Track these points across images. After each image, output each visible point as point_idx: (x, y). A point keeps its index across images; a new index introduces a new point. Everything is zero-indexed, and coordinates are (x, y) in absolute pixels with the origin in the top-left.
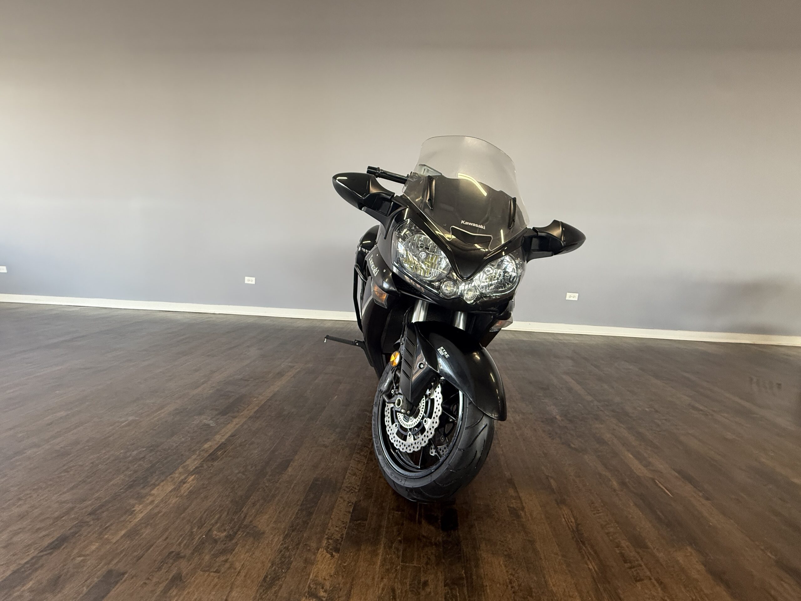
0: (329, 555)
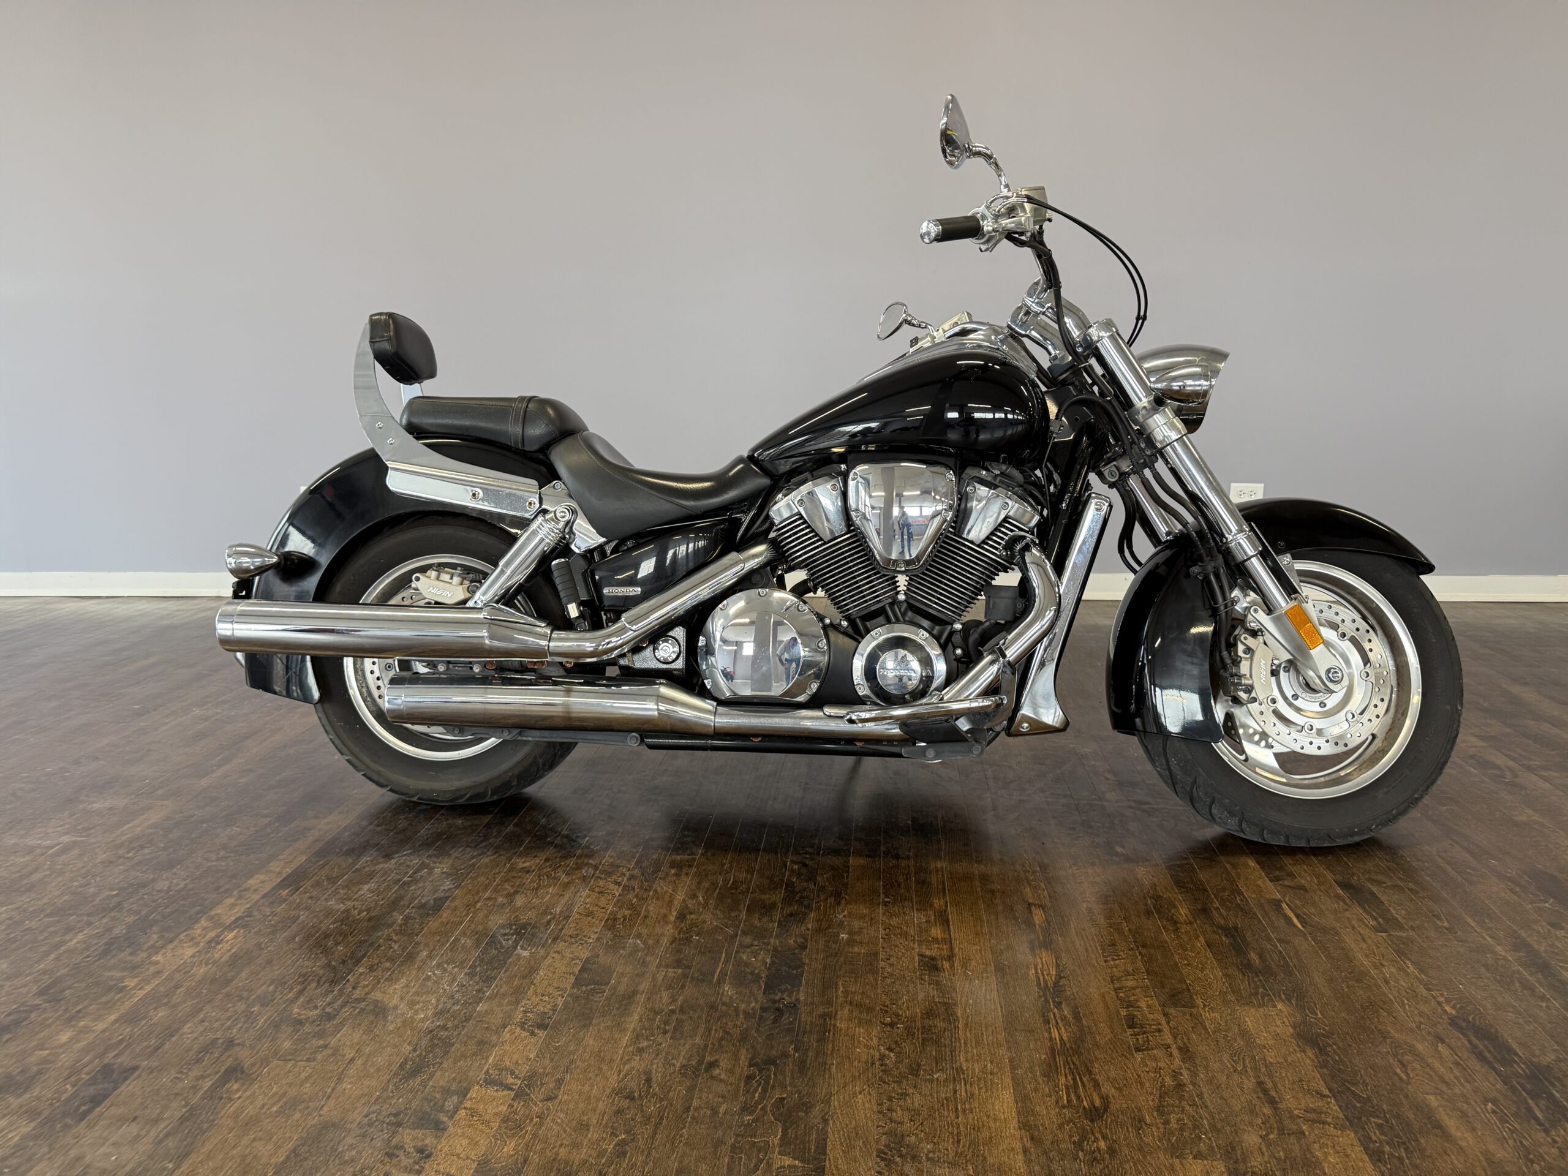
0: (526, 1034)
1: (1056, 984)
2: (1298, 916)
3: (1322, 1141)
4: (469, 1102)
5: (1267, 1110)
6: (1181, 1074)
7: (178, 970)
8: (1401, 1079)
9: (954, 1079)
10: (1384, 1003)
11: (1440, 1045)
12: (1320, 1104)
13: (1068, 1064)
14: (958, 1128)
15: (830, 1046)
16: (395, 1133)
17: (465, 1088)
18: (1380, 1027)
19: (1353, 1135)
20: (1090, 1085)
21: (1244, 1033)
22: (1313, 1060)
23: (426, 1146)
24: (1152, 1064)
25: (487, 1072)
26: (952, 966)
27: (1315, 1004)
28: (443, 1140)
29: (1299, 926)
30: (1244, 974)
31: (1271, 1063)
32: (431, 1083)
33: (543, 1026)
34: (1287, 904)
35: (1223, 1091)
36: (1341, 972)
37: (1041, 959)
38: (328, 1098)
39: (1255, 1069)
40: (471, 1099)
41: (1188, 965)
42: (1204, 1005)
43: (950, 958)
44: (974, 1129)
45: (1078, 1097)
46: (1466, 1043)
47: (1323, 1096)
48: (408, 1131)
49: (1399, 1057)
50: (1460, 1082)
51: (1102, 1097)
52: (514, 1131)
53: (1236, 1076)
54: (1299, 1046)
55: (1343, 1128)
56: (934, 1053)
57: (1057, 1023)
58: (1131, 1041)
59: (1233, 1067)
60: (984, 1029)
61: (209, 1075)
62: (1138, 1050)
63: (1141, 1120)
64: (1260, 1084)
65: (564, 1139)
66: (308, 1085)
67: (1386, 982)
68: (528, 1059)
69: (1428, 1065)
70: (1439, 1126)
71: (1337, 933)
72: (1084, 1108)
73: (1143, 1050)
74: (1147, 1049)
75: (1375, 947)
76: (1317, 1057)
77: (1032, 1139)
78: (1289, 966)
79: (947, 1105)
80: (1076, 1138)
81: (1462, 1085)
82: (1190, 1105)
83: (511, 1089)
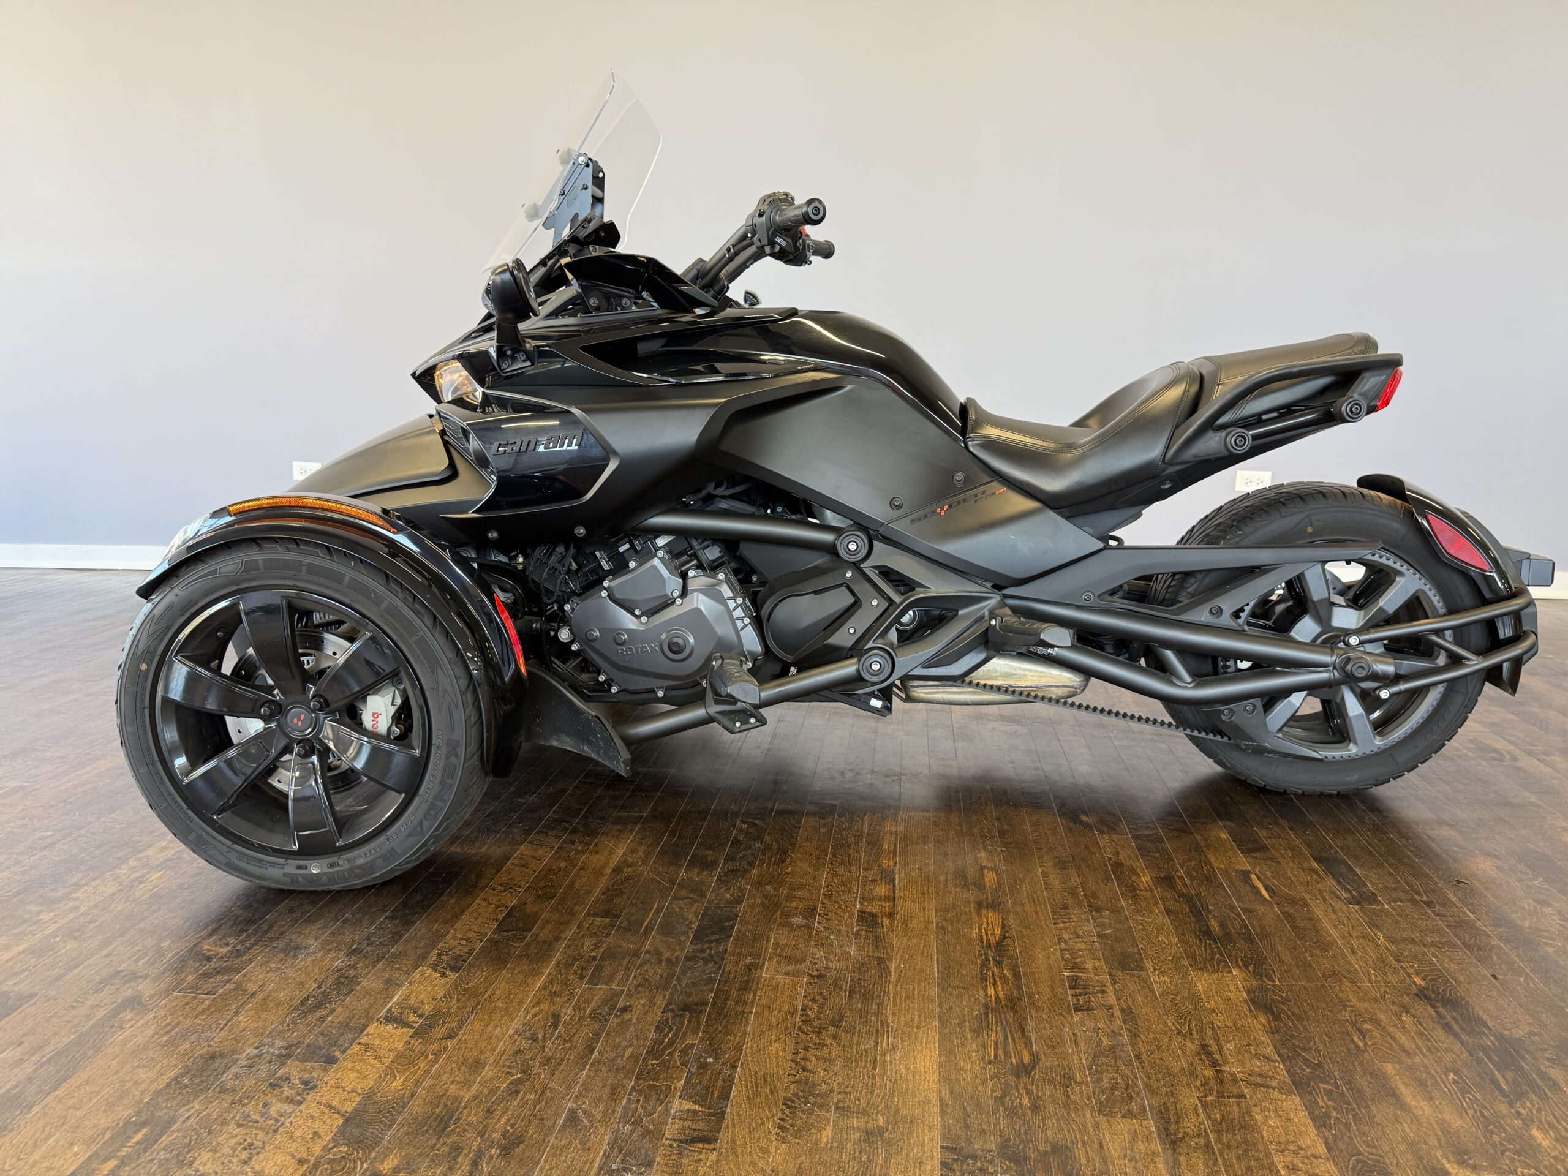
0: (436, 975)
1: (999, 944)
2: (1267, 888)
3: (1264, 1104)
4: (365, 1038)
5: (1209, 1073)
6: (1121, 1035)
7: (96, 906)
8: (1357, 1047)
9: (877, 1031)
10: (1349, 972)
11: (1404, 1014)
12: (1267, 1068)
13: (1001, 1021)
14: (874, 1078)
15: (751, 997)
16: (283, 1064)
17: (364, 1025)
18: (1341, 995)
19: (1298, 1099)
20: (1020, 1042)
21: (1194, 997)
22: (1264, 1026)
23: (313, 1078)
24: (1090, 1024)
25: (390, 1010)
26: (892, 924)
27: (1274, 972)
28: (329, 1073)
29: (1267, 896)
30: (1201, 940)
31: (1219, 1027)
32: (329, 1018)
33: (454, 968)
34: (1256, 875)
35: (1163, 1052)
36: (1306, 941)
37: (987, 919)
38: (222, 1029)
39: (1201, 1031)
40: (368, 1035)
41: (1143, 930)
42: (1155, 969)
43: (891, 915)
44: (890, 1081)
45: (1006, 1053)
46: (1433, 1013)
47: (1270, 1060)
48: (297, 1063)
49: (1359, 1025)
50: (1420, 1050)
51: (1032, 1054)
52: (406, 1067)
53: (1180, 1039)
54: (1251, 1011)
55: (1290, 1093)
56: (859, 1006)
57: (995, 981)
58: (1072, 1001)
59: (1178, 1029)
60: (916, 985)
61: (106, 1005)
62: (1077, 1009)
63: (1071, 1078)
64: (1204, 1047)
65: (457, 1076)
66: (204, 1017)
67: (1353, 952)
68: (434, 999)
69: (1389, 1034)
70: (1394, 1094)
71: (1307, 905)
72: (1012, 1063)
73: (1083, 1010)
74: (1088, 1009)
75: (1345, 919)
76: (1269, 1024)
77: (951, 1092)
78: (1250, 934)
79: (866, 1056)
80: (999, 1093)
81: (1424, 1055)
82: (1125, 1065)
83: (411, 1027)
